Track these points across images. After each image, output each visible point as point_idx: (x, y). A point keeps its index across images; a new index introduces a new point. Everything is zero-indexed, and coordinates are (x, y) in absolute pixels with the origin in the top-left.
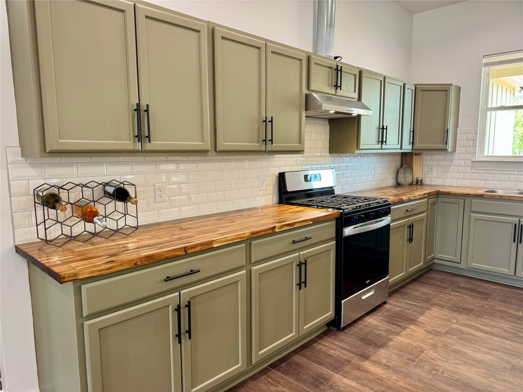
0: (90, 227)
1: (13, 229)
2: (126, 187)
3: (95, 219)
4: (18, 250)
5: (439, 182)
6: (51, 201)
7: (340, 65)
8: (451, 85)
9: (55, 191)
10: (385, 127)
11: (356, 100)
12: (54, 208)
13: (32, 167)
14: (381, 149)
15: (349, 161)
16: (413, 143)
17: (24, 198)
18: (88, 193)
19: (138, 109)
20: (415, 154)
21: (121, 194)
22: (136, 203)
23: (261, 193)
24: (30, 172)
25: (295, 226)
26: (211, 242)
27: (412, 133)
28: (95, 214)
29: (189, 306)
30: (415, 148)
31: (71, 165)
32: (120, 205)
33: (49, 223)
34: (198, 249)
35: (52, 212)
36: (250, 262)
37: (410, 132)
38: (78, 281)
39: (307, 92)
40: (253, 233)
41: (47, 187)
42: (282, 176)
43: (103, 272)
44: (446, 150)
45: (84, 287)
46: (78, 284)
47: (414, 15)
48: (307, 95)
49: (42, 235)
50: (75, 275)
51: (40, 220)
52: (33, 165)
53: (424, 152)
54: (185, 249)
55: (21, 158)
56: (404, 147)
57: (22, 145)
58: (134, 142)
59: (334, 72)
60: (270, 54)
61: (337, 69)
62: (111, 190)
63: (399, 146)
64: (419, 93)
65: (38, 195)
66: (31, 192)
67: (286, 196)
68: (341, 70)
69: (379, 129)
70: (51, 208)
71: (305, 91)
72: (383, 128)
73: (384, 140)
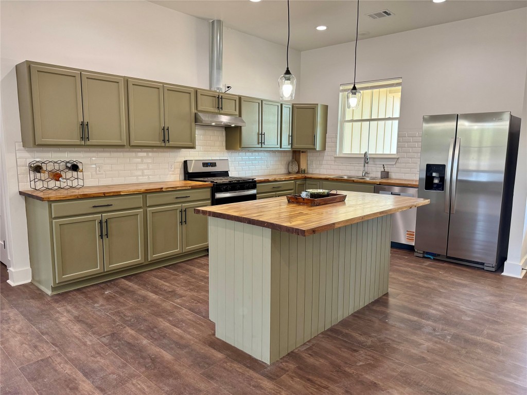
0: (58, 183)
1: (18, 183)
2: (78, 164)
3: (60, 179)
4: (21, 193)
5: (317, 171)
6: (38, 169)
7: (221, 95)
8: (317, 104)
9: (40, 165)
10: (263, 133)
11: (238, 116)
12: (39, 172)
13: (28, 152)
14: (261, 147)
15: (244, 155)
16: (292, 144)
17: (24, 168)
18: (57, 167)
19: (82, 124)
20: (302, 152)
21: (75, 168)
22: (82, 171)
23: (171, 172)
24: (27, 155)
25: (178, 189)
26: (120, 192)
27: (290, 137)
28: (61, 176)
29: (106, 222)
30: (293, 147)
31: (48, 152)
32: (75, 173)
33: (36, 180)
34: (112, 194)
35: (38, 175)
36: (145, 206)
37: (289, 136)
38: (50, 201)
39: (196, 111)
40: (147, 190)
41: (35, 162)
42: (185, 162)
43: (62, 199)
44: (315, 149)
45: (53, 205)
46: (50, 203)
47: (302, 52)
48: (196, 114)
49: (33, 186)
50: (49, 198)
51: (32, 178)
52: (28, 151)
53: (308, 151)
54: (104, 193)
55: (23, 148)
56: (283, 147)
57: (23, 141)
58: (80, 140)
59: (217, 99)
60: (166, 91)
61: (218, 98)
62: (69, 165)
63: (279, 146)
64: (296, 110)
65: (31, 166)
66: (28, 165)
67: (189, 176)
68: (222, 98)
69: (259, 134)
70: (37, 172)
71: (194, 111)
72: (261, 134)
73: (263, 142)
